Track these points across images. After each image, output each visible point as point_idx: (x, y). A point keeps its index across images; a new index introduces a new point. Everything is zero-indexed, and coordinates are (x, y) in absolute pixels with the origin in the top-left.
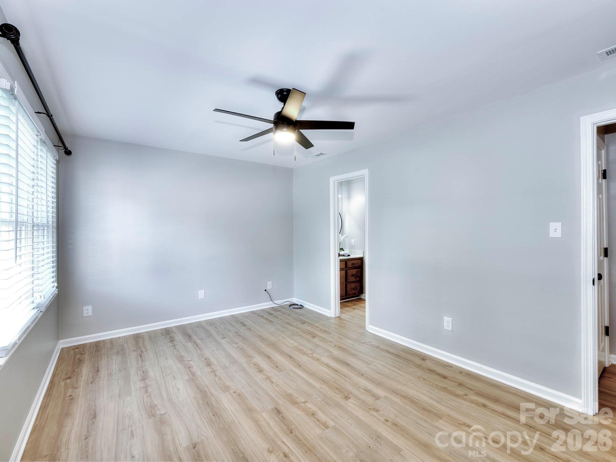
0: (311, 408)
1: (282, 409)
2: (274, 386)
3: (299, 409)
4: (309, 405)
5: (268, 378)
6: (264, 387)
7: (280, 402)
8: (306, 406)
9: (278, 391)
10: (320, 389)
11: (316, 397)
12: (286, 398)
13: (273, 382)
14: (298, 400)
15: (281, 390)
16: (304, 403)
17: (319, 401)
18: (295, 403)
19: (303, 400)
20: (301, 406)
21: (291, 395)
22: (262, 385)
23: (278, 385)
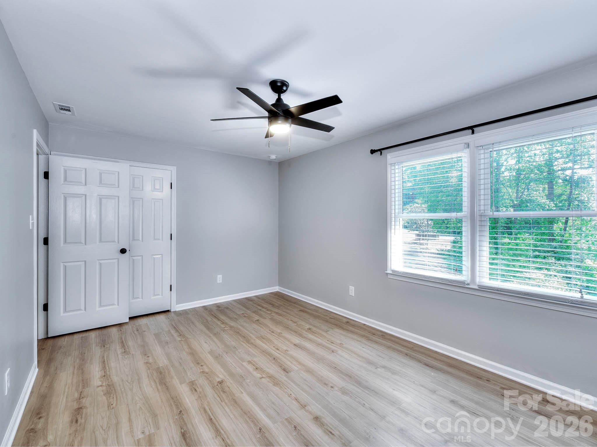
0: (258, 373)
1: (282, 372)
2: (293, 394)
3: (267, 372)
4: (259, 375)
5: (303, 406)
6: (304, 394)
7: (285, 378)
8: (261, 375)
9: (288, 389)
10: (243, 391)
11: (250, 382)
12: (280, 381)
13: (296, 400)
14: (268, 379)
15: (285, 390)
16: (263, 377)
17: (248, 379)
18: (271, 377)
19: (263, 379)
20: (266, 375)
21: (274, 385)
22: (307, 396)
23: (289, 396)
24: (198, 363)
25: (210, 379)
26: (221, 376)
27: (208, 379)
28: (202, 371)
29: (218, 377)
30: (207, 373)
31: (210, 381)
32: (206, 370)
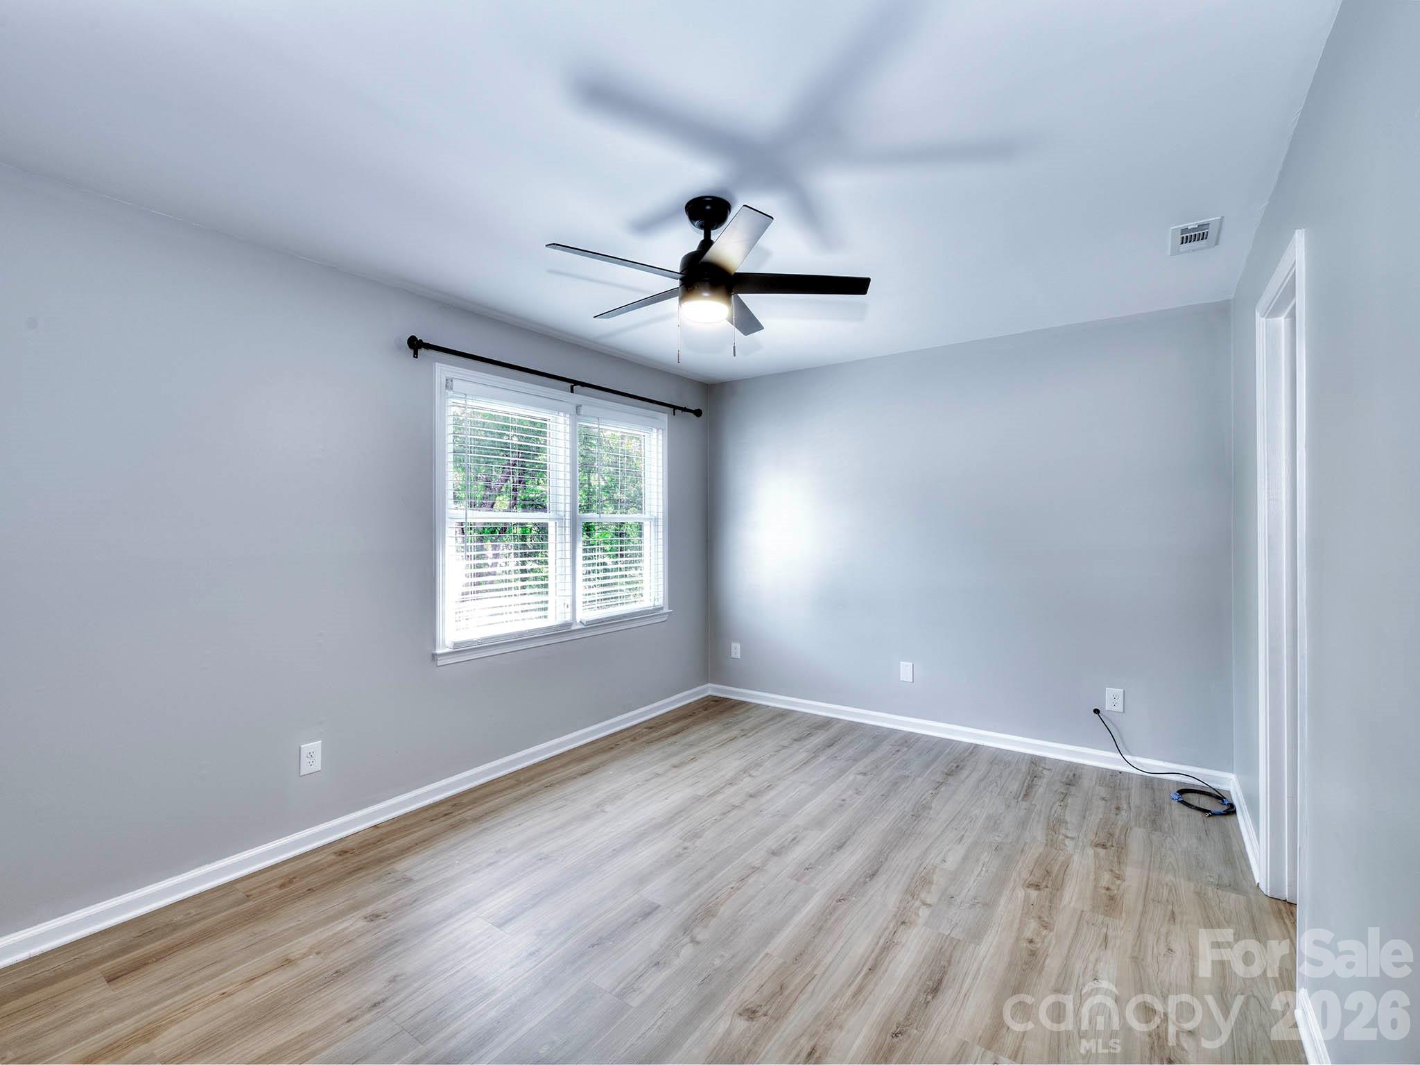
24: (1033, 954)
25: (1047, 903)
26: (1020, 893)
27: (1050, 907)
28: (1046, 929)
29: (1027, 897)
30: (1040, 918)
31: (1050, 901)
32: (1033, 924)
